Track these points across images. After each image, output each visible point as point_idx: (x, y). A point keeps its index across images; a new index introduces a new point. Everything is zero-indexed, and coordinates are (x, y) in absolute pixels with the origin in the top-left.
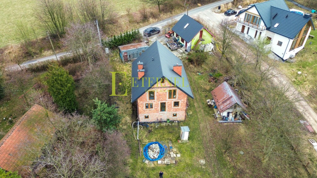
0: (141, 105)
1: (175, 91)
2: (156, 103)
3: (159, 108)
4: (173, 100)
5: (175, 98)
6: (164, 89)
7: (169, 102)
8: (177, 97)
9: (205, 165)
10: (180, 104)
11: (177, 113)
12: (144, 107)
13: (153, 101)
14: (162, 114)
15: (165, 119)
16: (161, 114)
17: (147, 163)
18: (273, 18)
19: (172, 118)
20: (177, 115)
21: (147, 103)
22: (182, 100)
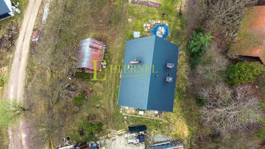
9: (129, 18)
17: (167, 24)
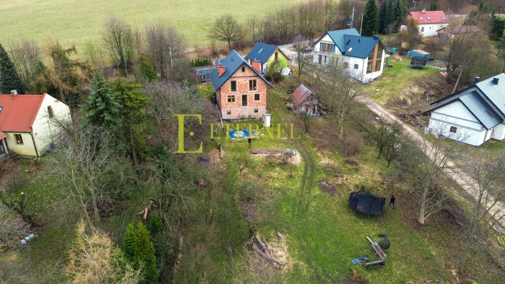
0: (223, 98)
1: (255, 81)
2: (238, 95)
3: (241, 102)
4: (254, 92)
5: (255, 89)
6: (245, 79)
7: (251, 94)
8: (257, 89)
10: (260, 98)
11: (259, 108)
12: (227, 100)
13: (235, 92)
14: (244, 110)
15: (246, 115)
16: (242, 110)
18: (347, 44)
19: (254, 114)
20: (259, 111)
21: (229, 95)
22: (263, 93)
